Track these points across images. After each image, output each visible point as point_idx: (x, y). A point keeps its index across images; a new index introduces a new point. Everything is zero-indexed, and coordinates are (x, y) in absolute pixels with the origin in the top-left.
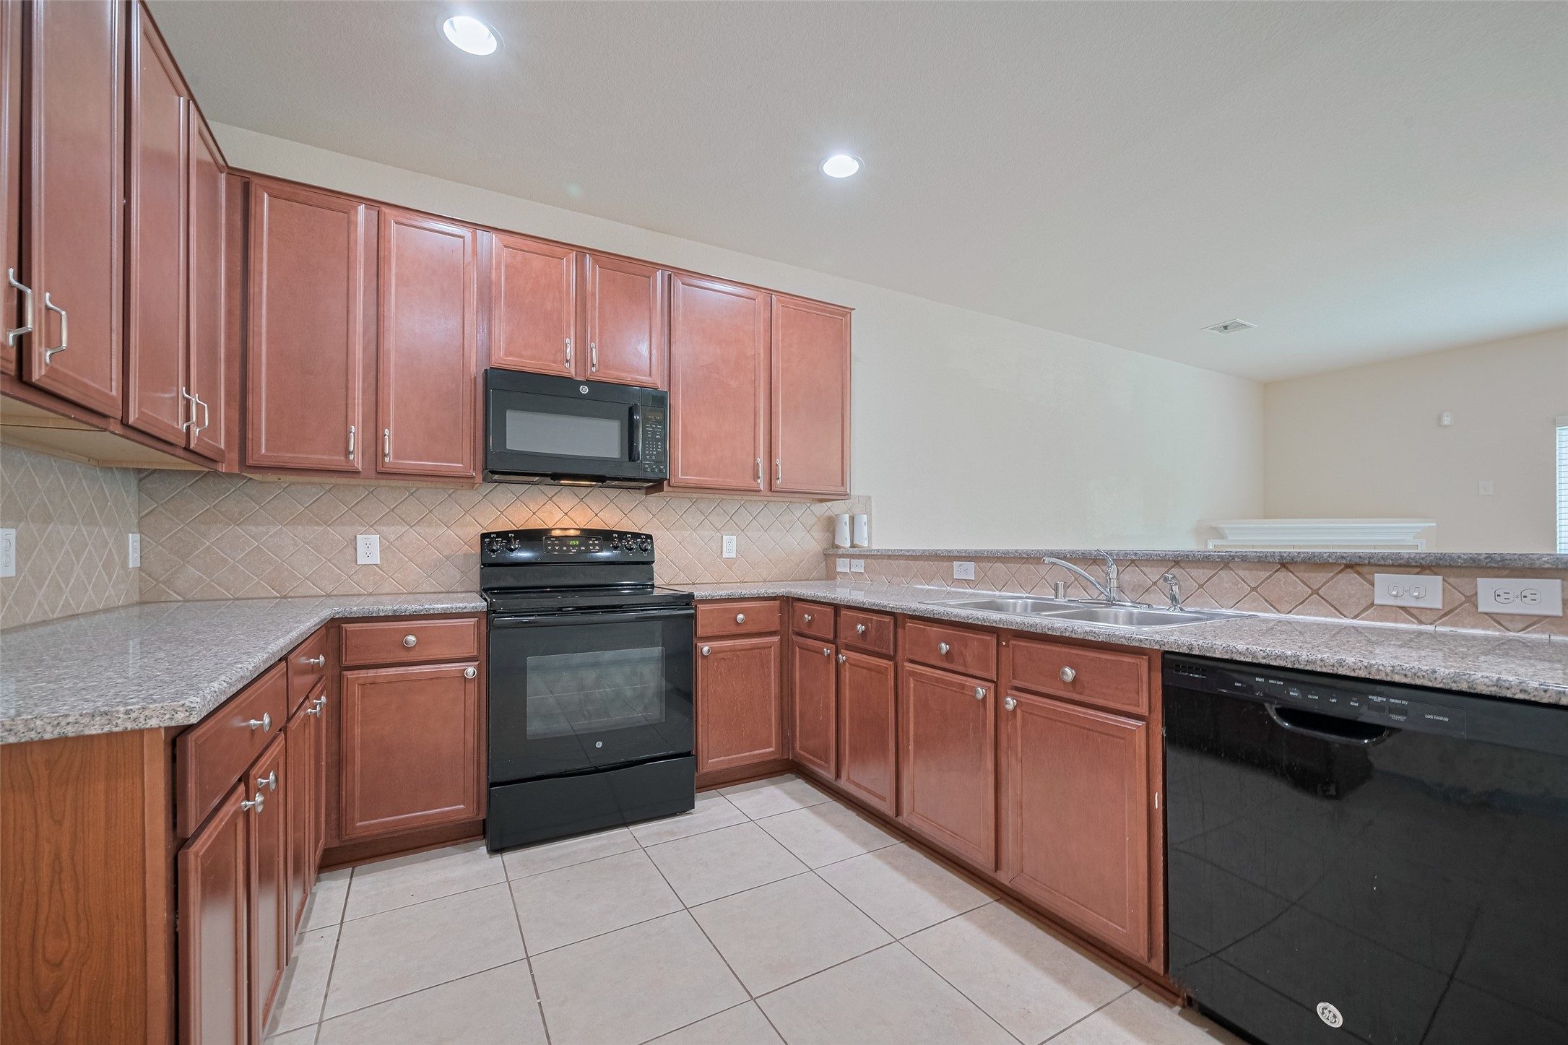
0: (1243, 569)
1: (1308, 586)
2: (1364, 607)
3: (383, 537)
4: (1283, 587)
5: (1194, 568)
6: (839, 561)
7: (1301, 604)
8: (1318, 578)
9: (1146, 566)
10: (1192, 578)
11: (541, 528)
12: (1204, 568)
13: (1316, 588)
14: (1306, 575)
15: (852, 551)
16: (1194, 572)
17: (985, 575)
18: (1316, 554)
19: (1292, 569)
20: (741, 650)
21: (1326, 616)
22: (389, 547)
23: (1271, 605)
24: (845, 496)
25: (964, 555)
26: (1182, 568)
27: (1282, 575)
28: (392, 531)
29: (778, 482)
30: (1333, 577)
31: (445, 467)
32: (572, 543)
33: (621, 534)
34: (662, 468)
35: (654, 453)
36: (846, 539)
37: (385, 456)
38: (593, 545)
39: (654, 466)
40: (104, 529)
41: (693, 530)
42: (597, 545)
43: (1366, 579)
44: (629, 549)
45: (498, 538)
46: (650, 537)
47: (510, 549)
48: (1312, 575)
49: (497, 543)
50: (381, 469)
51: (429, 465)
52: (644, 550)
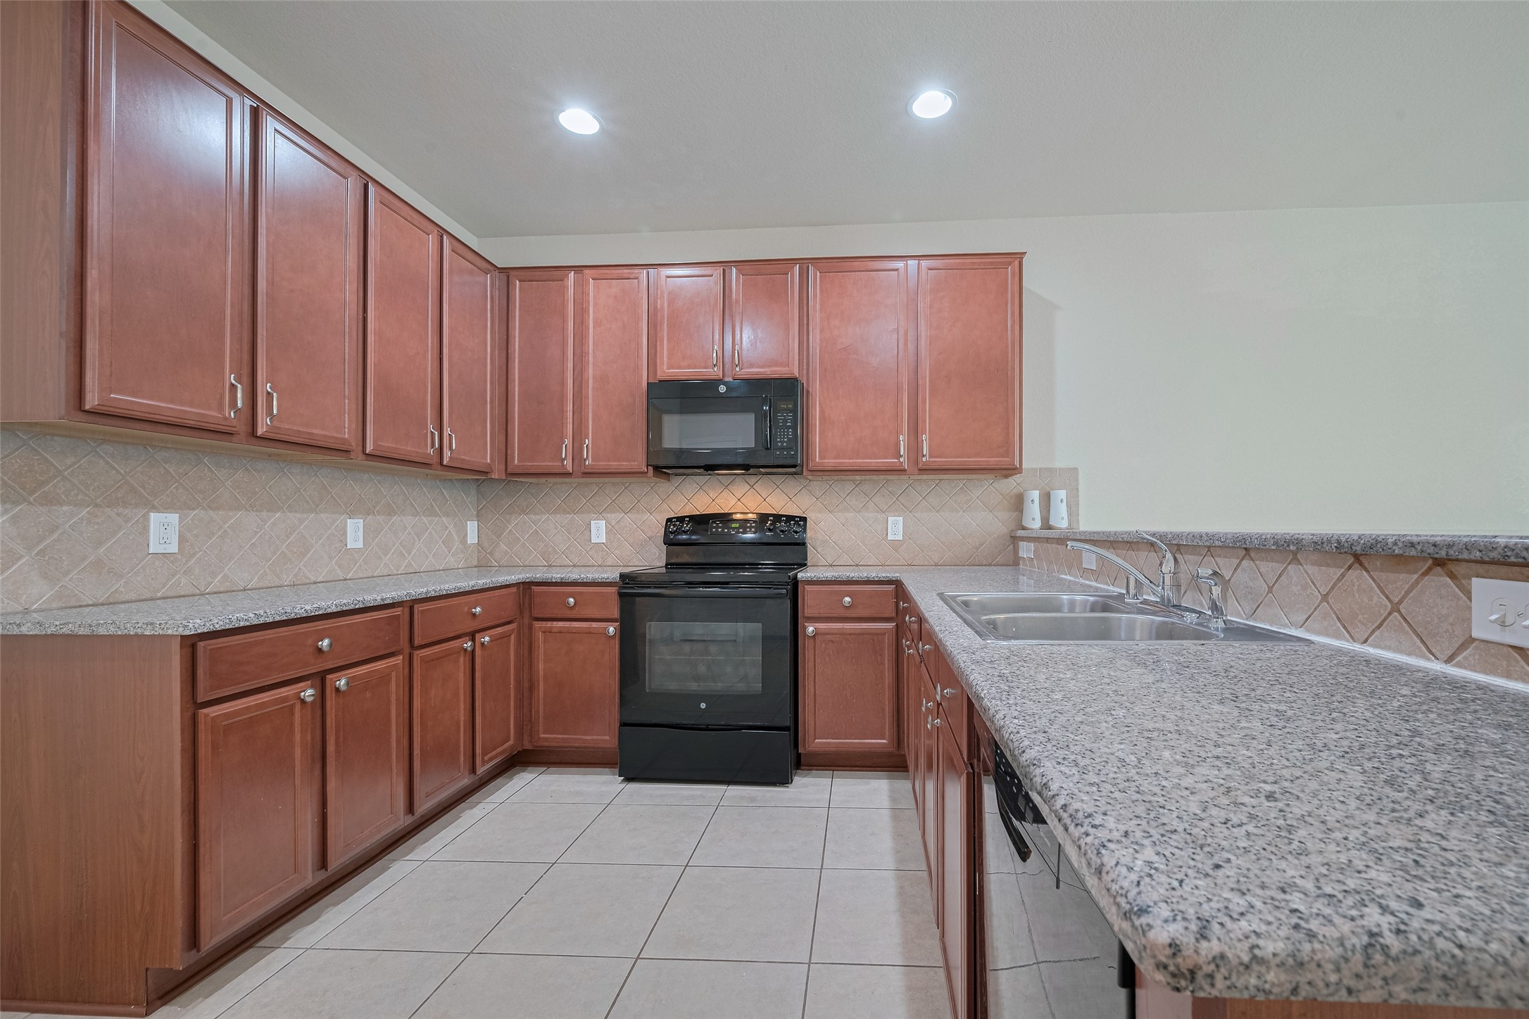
0: (1313, 564)
1: (1387, 598)
2: (1460, 641)
3: (608, 522)
4: (1357, 595)
5: (1262, 560)
6: (1022, 545)
7: (1378, 628)
8: (1400, 581)
11: (716, 512)
12: (1273, 560)
13: (1396, 600)
15: (1046, 533)
16: (1264, 567)
17: (1103, 564)
18: (1380, 539)
19: (1366, 565)
20: (849, 634)
21: (1409, 654)
22: (611, 530)
23: (1345, 627)
24: (1014, 470)
26: (1253, 560)
27: (1355, 575)
28: (614, 517)
29: (925, 459)
30: (1417, 582)
31: (625, 465)
32: (733, 525)
33: (777, 517)
34: (792, 453)
35: (786, 440)
36: (1034, 519)
37: (585, 460)
38: (751, 527)
39: (785, 453)
40: (444, 519)
41: (857, 512)
42: (753, 527)
43: (1461, 588)
44: (782, 531)
45: (677, 521)
46: (804, 519)
47: (683, 531)
48: (1392, 576)
49: (674, 525)
50: (583, 470)
51: (614, 465)
52: (796, 532)
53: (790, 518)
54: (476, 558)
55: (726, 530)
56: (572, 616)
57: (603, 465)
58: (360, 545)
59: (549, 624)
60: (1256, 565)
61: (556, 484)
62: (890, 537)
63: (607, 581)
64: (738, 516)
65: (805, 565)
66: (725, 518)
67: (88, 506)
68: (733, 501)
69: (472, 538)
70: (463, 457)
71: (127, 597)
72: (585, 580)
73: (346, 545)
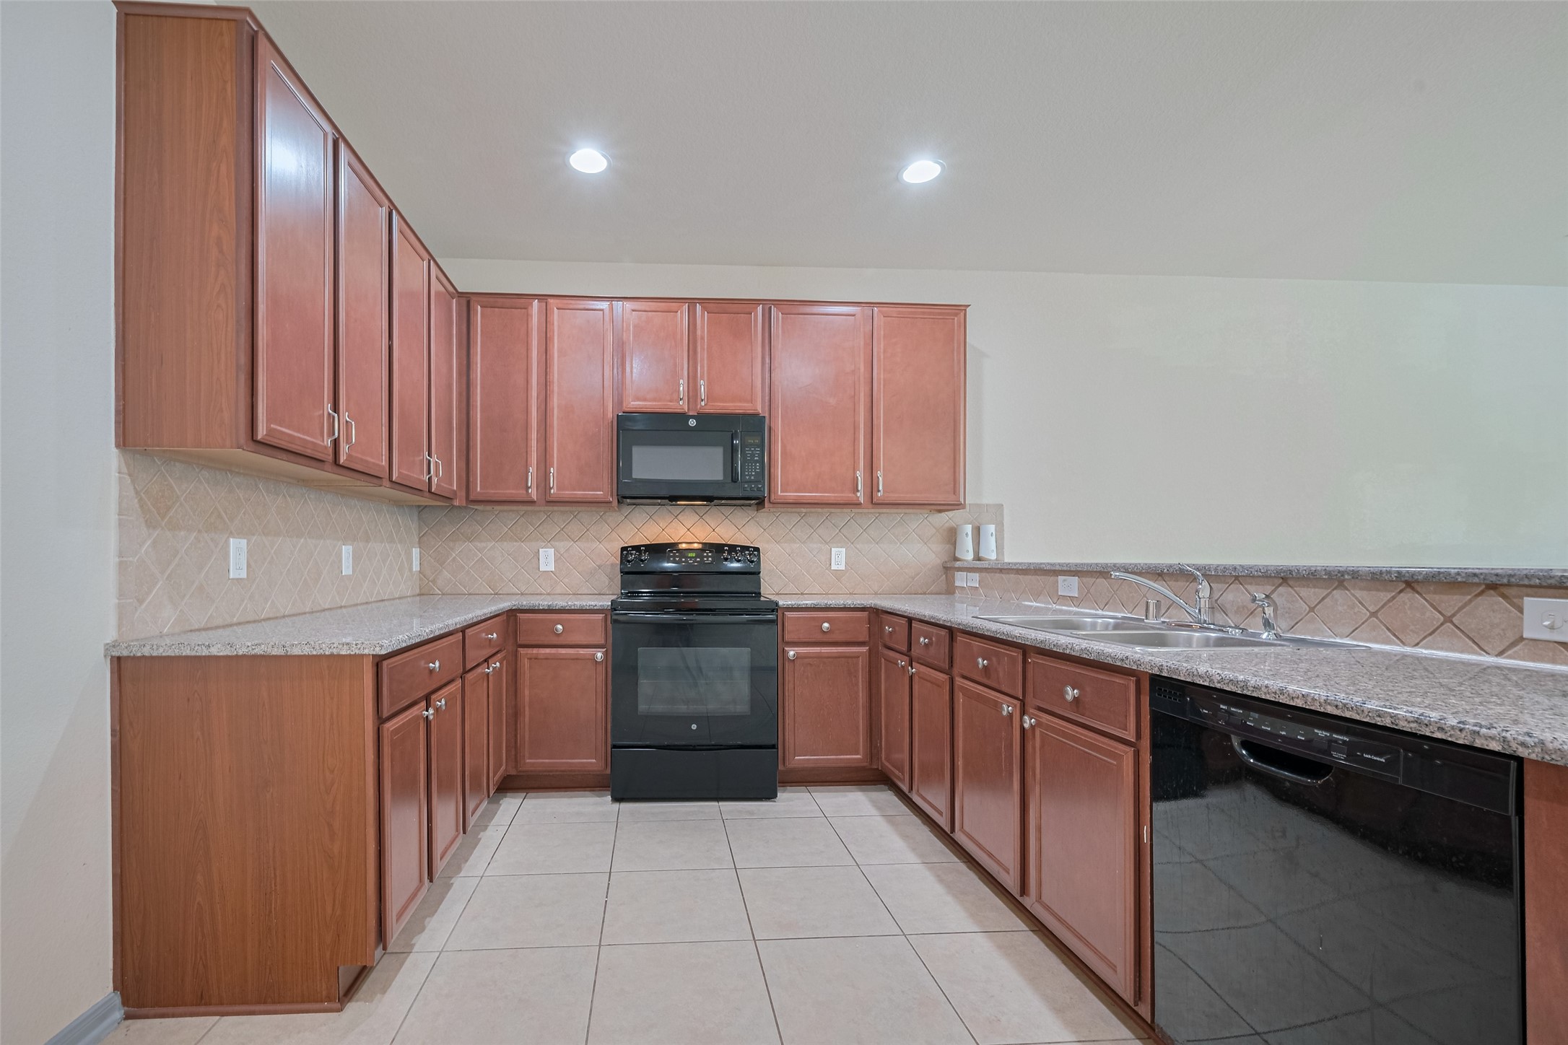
0: (1362, 590)
1: (1440, 612)
2: (1511, 641)
3: (557, 551)
4: (1408, 611)
5: (1304, 586)
6: (958, 575)
7: (1430, 634)
8: (1452, 602)
9: (1251, 584)
10: (1301, 598)
12: (1315, 587)
13: (1449, 614)
14: (1436, 598)
15: (978, 564)
16: (1304, 592)
17: (1089, 591)
18: (1442, 571)
19: (1418, 590)
20: (826, 658)
21: (1462, 652)
23: (1394, 635)
24: (958, 506)
25: (1065, 568)
26: (1290, 586)
27: (1407, 597)
28: (563, 545)
29: (879, 494)
30: (1471, 600)
32: (690, 555)
33: (731, 547)
34: (760, 486)
35: (753, 473)
36: (968, 551)
37: (551, 488)
39: (753, 486)
41: (802, 543)
43: (1513, 605)
45: (636, 550)
46: (757, 550)
48: (1445, 597)
49: (634, 554)
50: (545, 498)
51: (579, 494)
52: (753, 561)
53: (744, 548)
56: (560, 643)
57: (568, 494)
59: (535, 651)
60: (1295, 591)
61: (501, 511)
62: (834, 567)
63: (595, 608)
66: (675, 548)
68: (683, 530)
70: (442, 484)
72: (573, 608)
73: (342, 571)
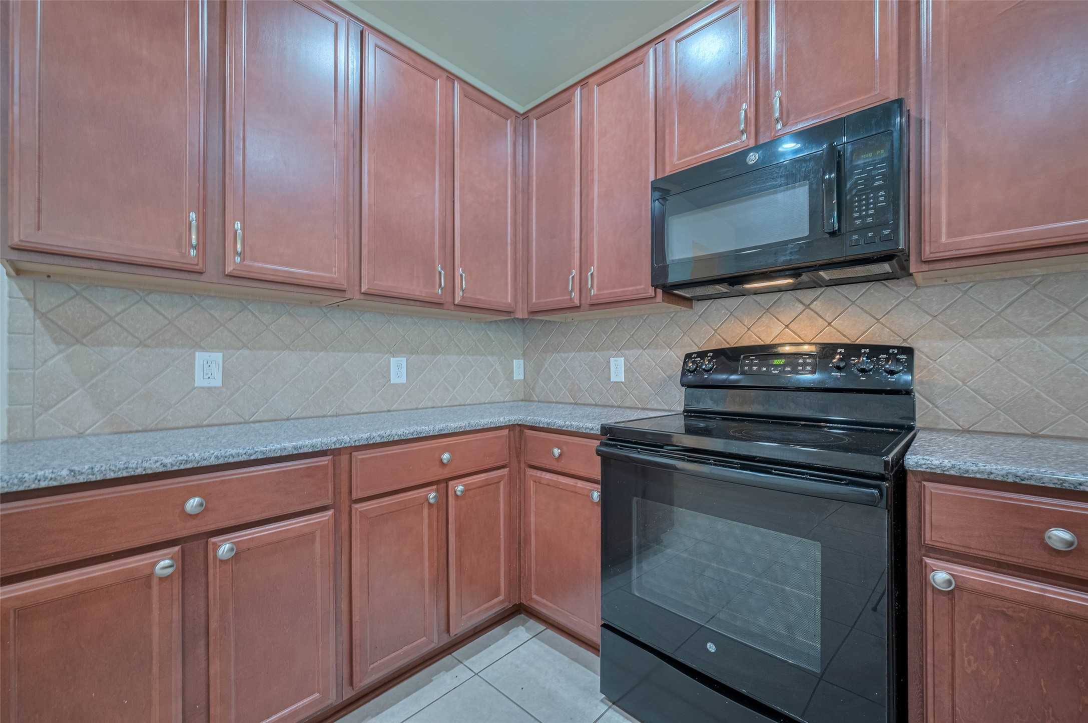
3: (626, 360)
22: (630, 367)
28: (632, 354)
31: (629, 291)
32: (776, 362)
33: (853, 350)
34: (886, 232)
35: (871, 212)
37: (590, 291)
38: (805, 365)
39: (870, 234)
40: (489, 357)
41: (1036, 336)
42: (808, 364)
44: (863, 371)
45: (697, 358)
46: (909, 351)
47: (704, 369)
49: (694, 362)
50: (589, 301)
51: (619, 291)
52: (892, 373)
53: (876, 350)
54: (523, 393)
55: (764, 369)
56: (559, 469)
57: (610, 293)
58: (403, 380)
59: (539, 474)
64: (787, 349)
65: (911, 428)
66: (765, 352)
67: (138, 346)
68: (780, 327)
69: (518, 374)
70: (478, 297)
71: (174, 425)
73: (390, 380)
